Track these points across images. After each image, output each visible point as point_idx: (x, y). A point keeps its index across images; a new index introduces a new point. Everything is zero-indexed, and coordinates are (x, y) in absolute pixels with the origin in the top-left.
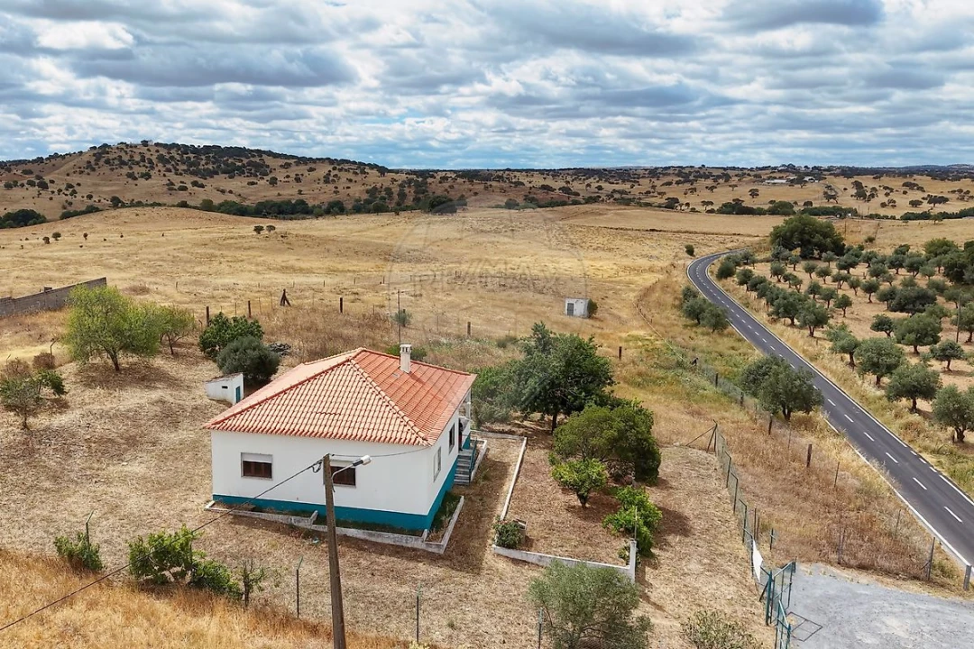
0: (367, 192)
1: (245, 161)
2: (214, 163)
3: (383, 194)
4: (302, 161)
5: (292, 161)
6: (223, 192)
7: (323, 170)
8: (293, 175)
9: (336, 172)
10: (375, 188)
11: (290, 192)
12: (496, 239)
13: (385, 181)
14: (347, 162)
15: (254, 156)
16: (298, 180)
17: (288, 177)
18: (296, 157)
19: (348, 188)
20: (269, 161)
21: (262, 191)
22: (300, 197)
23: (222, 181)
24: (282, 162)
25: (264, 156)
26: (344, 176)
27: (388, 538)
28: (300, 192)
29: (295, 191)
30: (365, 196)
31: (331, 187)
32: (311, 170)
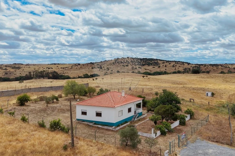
0: (184, 69)
1: (153, 62)
2: (145, 62)
3: (188, 70)
4: (168, 61)
5: (165, 62)
6: (146, 69)
7: (172, 64)
8: (164, 65)
9: (176, 64)
10: (186, 68)
11: (163, 69)
12: (206, 80)
13: (189, 66)
14: (180, 62)
15: (155, 60)
16: (166, 66)
17: (163, 66)
18: (167, 61)
19: (179, 68)
20: (159, 62)
21: (156, 69)
22: (166, 71)
23: (146, 67)
24: (162, 62)
25: (158, 61)
26: (178, 65)
27: (106, 127)
28: (166, 69)
29: (164, 69)
30: (183, 70)
31: (174, 68)
32: (170, 64)
